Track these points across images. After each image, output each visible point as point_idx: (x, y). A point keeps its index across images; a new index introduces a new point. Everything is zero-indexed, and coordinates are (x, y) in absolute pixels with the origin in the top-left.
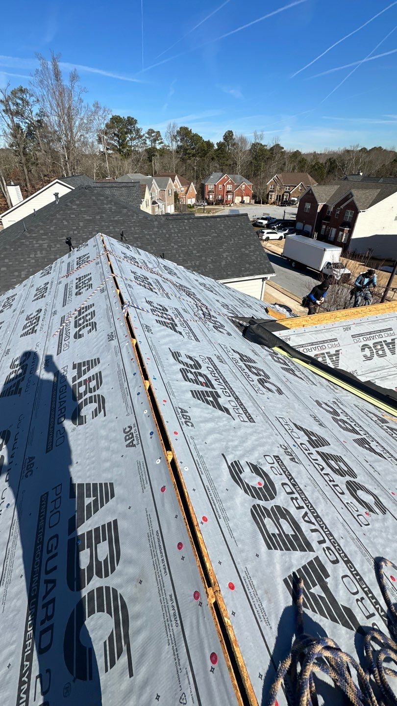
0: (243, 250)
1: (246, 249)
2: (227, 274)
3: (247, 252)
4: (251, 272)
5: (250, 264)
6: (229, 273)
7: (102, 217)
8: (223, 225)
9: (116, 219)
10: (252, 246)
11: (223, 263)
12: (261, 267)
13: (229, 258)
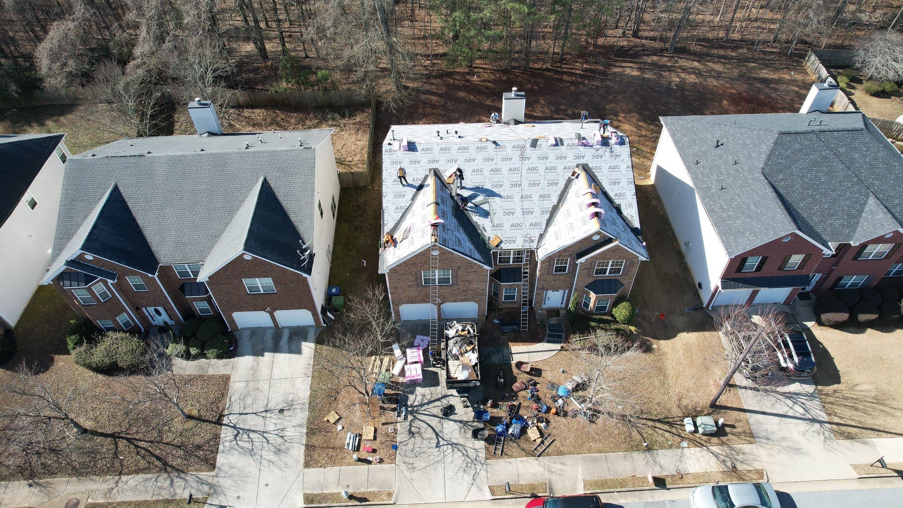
0: (749, 232)
1: (750, 234)
2: (720, 226)
3: (747, 235)
4: (725, 241)
5: (733, 239)
6: (721, 227)
7: (752, 148)
8: (773, 214)
9: (753, 155)
10: (754, 238)
11: (730, 222)
12: (733, 247)
13: (736, 225)
